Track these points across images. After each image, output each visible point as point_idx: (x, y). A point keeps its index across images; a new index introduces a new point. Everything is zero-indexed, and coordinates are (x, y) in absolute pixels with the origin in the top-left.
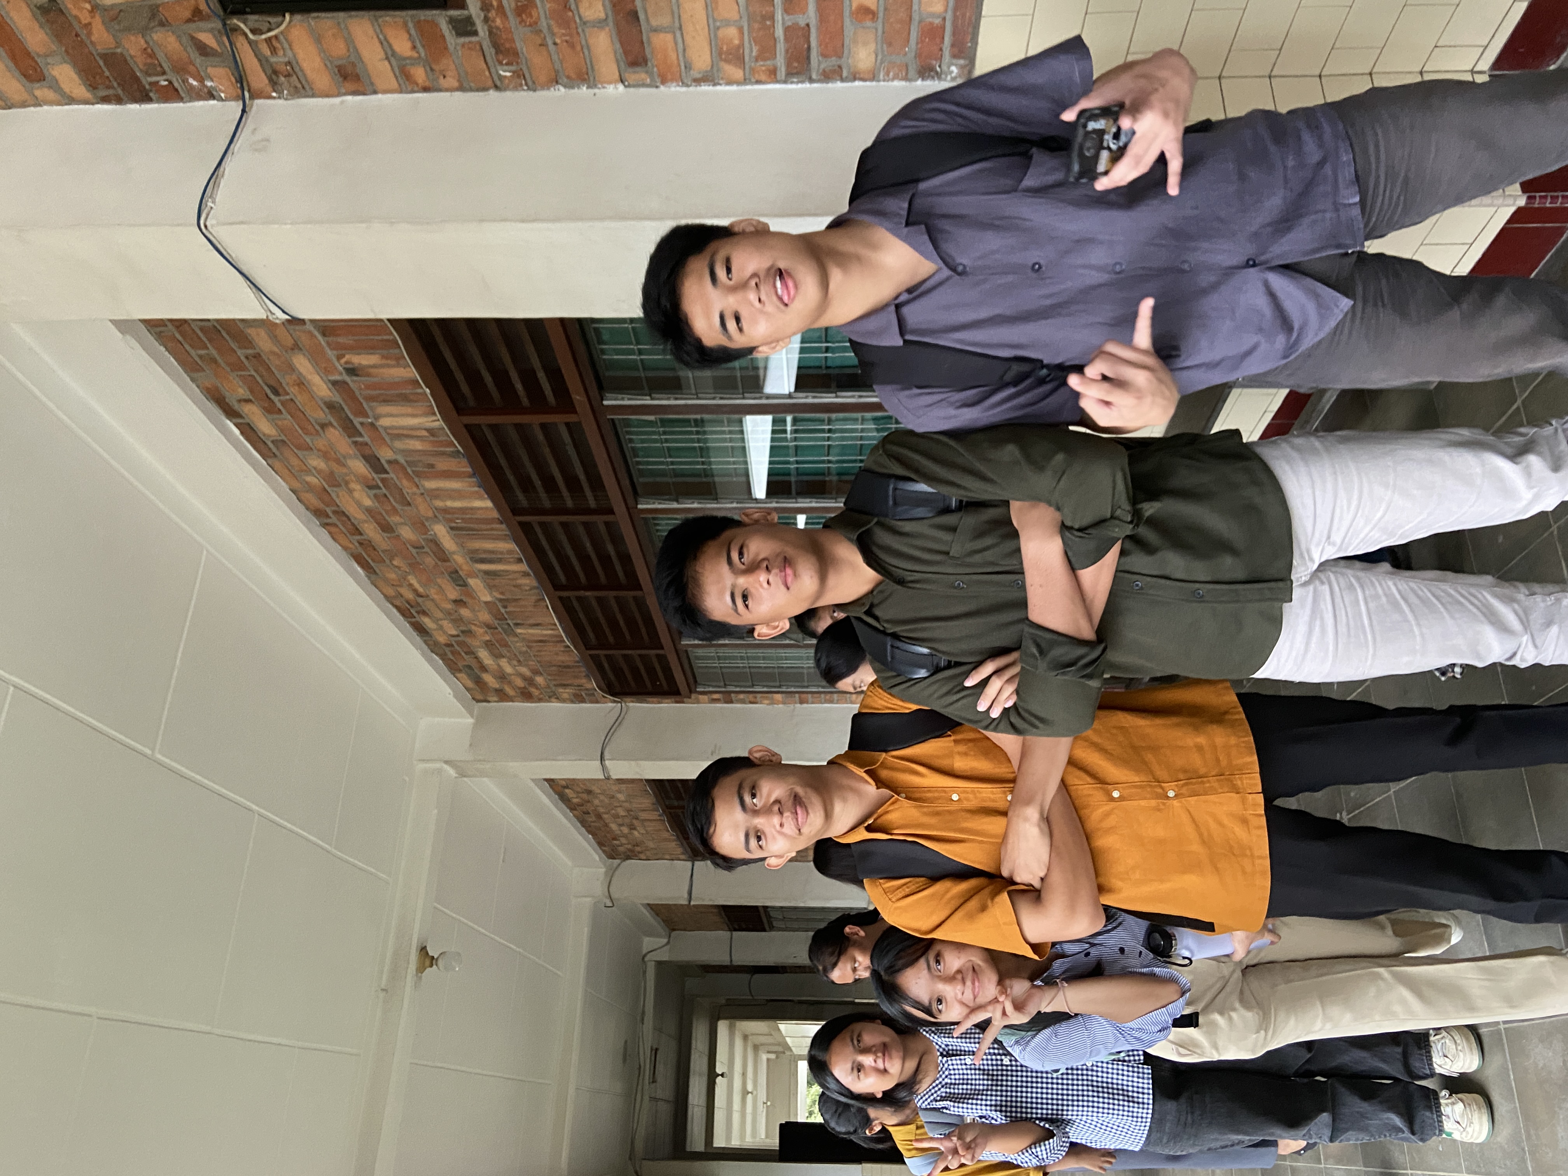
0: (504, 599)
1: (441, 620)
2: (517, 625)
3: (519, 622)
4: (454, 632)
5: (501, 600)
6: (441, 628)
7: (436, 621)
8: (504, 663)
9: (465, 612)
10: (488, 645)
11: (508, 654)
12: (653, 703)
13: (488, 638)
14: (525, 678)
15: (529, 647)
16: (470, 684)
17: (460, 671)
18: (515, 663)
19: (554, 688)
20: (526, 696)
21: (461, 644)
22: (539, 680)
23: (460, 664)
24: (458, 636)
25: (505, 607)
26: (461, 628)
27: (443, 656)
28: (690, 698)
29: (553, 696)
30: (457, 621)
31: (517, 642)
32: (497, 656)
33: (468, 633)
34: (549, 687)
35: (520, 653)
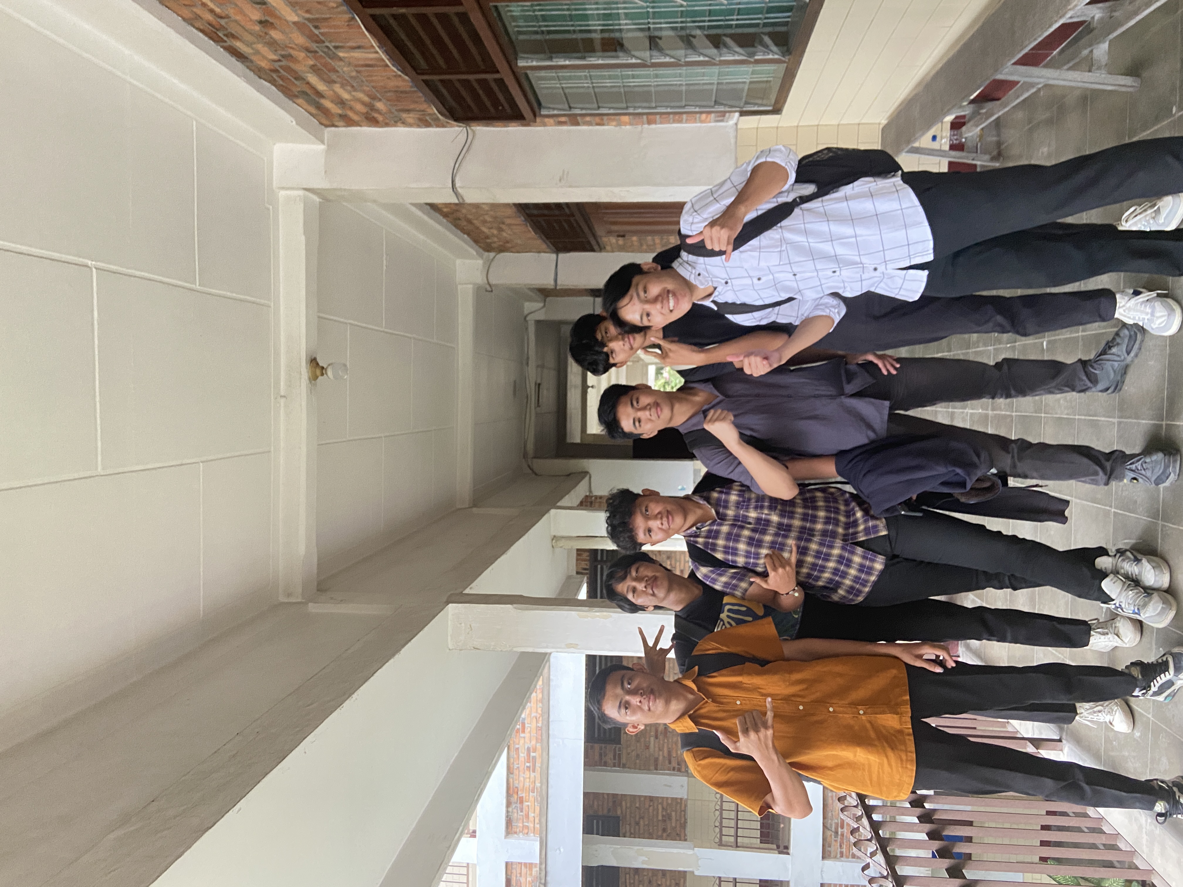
0: (313, 19)
1: (255, 43)
2: (336, 47)
3: (337, 44)
4: (275, 57)
5: (309, 20)
6: (257, 52)
7: (249, 45)
8: (337, 88)
9: (275, 34)
10: (314, 69)
11: (339, 80)
12: (498, 126)
13: (311, 63)
14: (364, 104)
15: (358, 72)
16: (313, 111)
17: (297, 97)
18: (349, 88)
19: (396, 113)
20: (373, 121)
21: (288, 69)
22: (379, 105)
23: (295, 90)
24: (279, 60)
25: (316, 27)
26: (279, 52)
27: (273, 82)
28: (535, 122)
29: (397, 121)
30: (272, 44)
31: (344, 66)
32: (330, 82)
33: (288, 57)
34: (391, 112)
35: (352, 77)
